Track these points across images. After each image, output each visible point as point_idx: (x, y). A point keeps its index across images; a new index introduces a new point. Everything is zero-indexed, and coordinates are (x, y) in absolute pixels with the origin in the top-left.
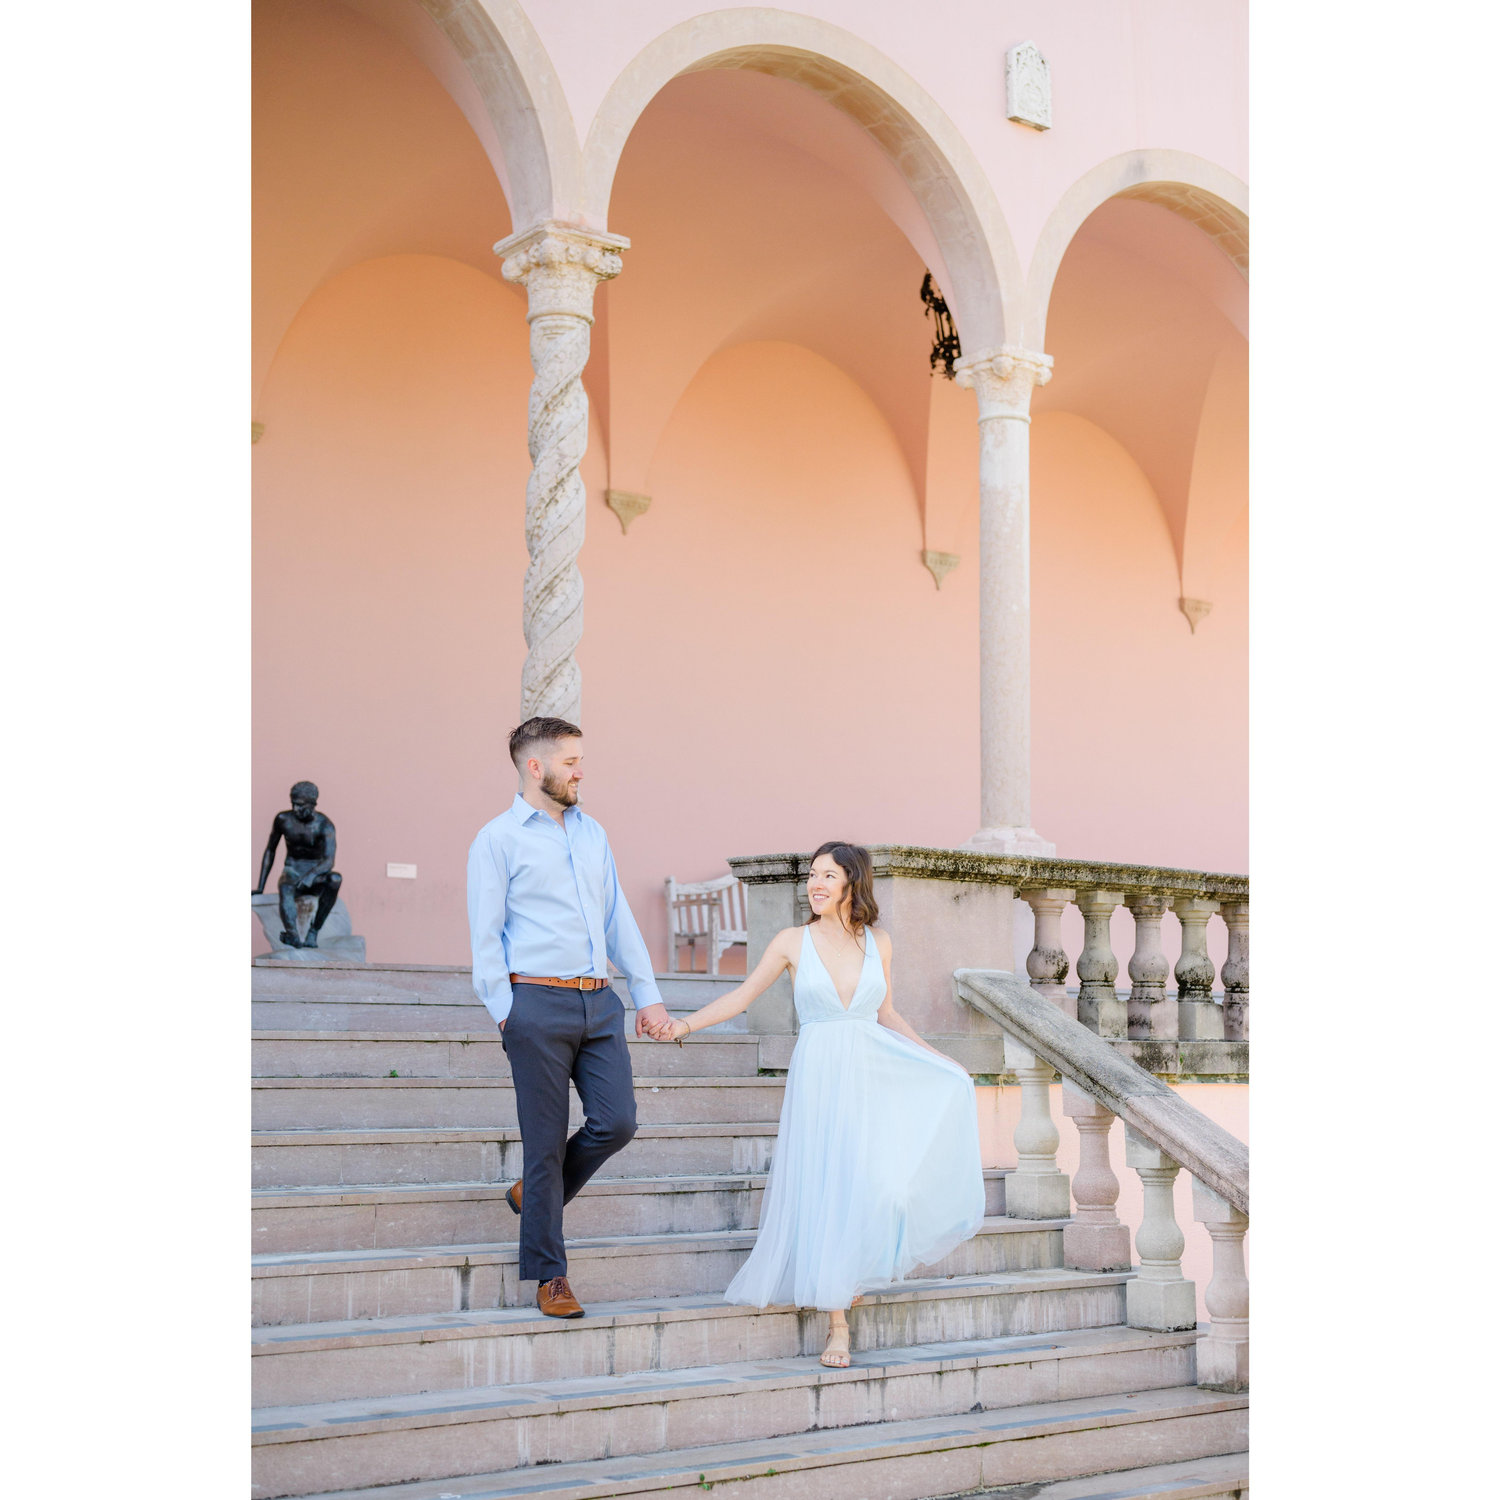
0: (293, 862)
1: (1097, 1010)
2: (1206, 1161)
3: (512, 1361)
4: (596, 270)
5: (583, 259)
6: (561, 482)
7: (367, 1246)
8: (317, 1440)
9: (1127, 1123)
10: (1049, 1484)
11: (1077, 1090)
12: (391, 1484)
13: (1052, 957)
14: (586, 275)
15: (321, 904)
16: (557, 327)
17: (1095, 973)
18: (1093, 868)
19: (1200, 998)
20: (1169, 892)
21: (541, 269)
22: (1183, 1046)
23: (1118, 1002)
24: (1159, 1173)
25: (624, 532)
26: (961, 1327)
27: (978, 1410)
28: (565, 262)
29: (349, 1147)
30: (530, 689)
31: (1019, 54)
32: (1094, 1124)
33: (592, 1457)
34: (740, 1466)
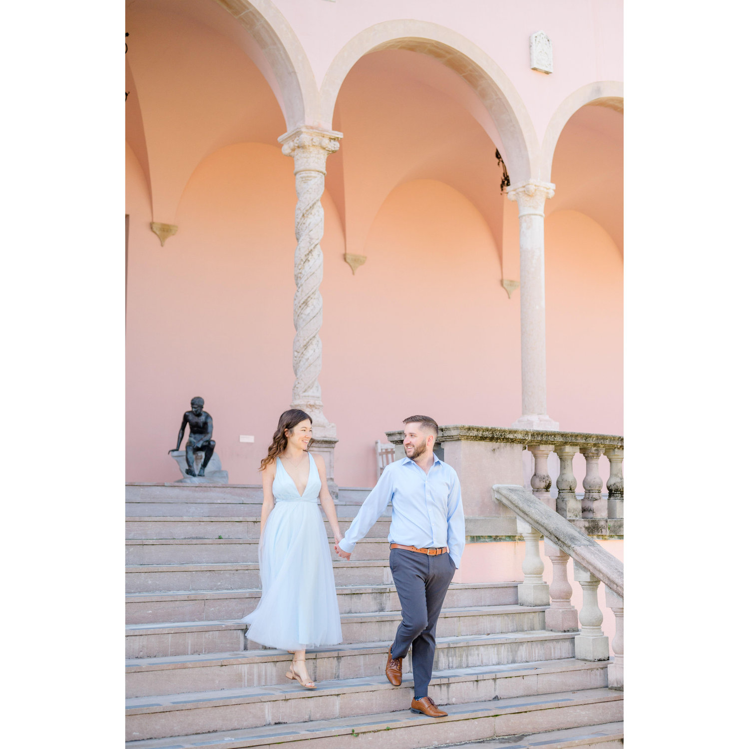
0: (193, 435)
1: (566, 504)
2: (611, 578)
3: (266, 675)
4: (327, 149)
5: (320, 143)
6: (311, 252)
7: (200, 620)
8: (167, 712)
9: (574, 559)
10: (529, 735)
11: (551, 544)
12: (203, 733)
13: (543, 478)
14: (322, 151)
15: (206, 455)
16: (308, 177)
17: (565, 486)
18: (563, 435)
19: (619, 498)
20: (602, 446)
21: (300, 149)
22: (610, 521)
23: (577, 500)
24: (590, 584)
25: (353, 274)
26: (491, 659)
27: (496, 699)
28: (311, 145)
29: (194, 572)
30: (297, 351)
31: (536, 37)
32: (559, 560)
33: (302, 721)
34: (374, 725)
